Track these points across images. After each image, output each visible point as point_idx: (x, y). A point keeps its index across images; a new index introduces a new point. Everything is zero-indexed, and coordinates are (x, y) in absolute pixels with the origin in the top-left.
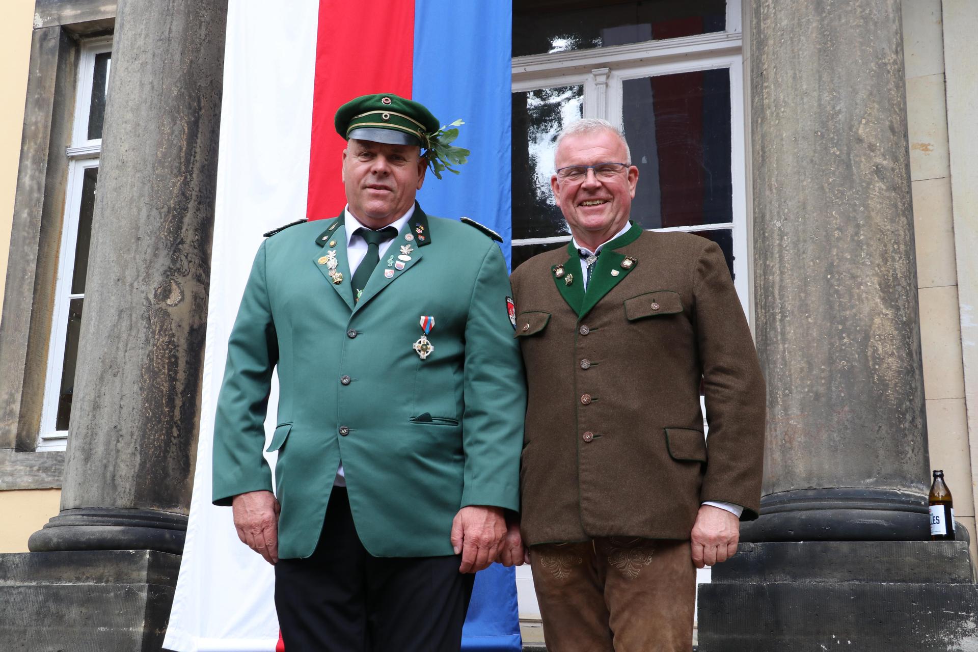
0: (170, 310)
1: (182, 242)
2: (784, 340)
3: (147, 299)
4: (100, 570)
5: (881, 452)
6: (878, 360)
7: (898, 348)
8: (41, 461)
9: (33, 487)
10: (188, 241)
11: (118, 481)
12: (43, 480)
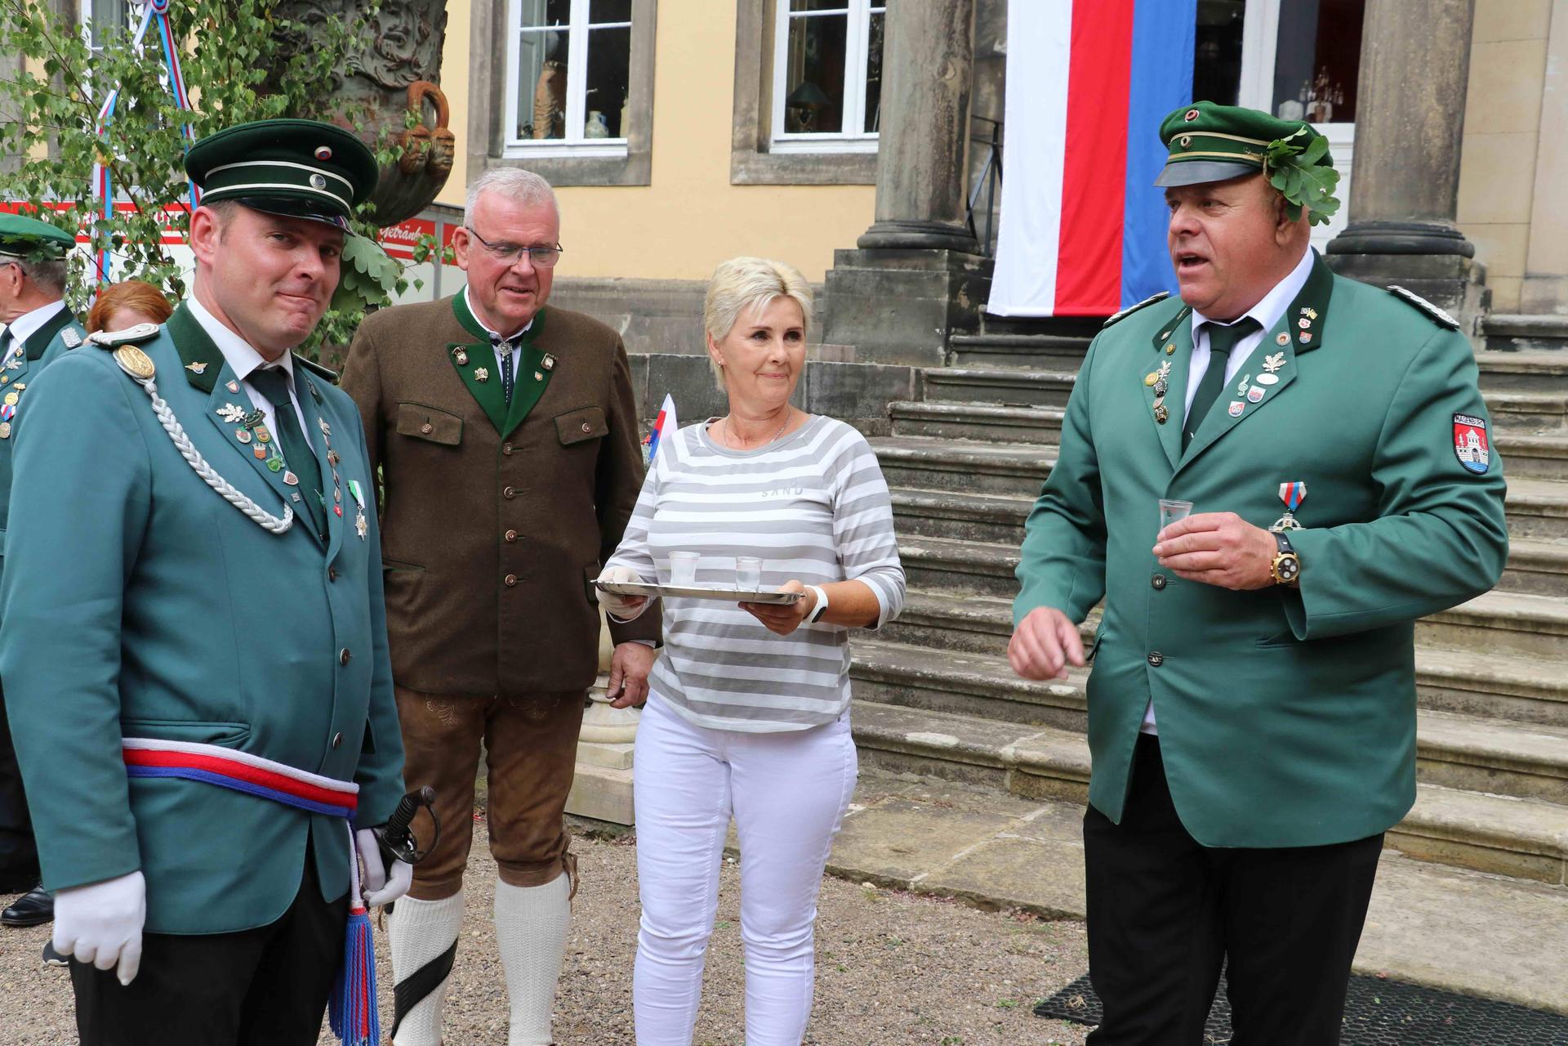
0: (948, 83)
1: (954, 32)
2: (1370, 126)
3: (933, 76)
4: (915, 262)
5: (1421, 200)
6: (1428, 141)
7: (1443, 132)
8: (780, 161)
9: (774, 182)
10: (958, 30)
11: (919, 203)
12: (783, 178)
